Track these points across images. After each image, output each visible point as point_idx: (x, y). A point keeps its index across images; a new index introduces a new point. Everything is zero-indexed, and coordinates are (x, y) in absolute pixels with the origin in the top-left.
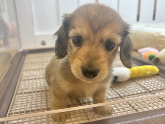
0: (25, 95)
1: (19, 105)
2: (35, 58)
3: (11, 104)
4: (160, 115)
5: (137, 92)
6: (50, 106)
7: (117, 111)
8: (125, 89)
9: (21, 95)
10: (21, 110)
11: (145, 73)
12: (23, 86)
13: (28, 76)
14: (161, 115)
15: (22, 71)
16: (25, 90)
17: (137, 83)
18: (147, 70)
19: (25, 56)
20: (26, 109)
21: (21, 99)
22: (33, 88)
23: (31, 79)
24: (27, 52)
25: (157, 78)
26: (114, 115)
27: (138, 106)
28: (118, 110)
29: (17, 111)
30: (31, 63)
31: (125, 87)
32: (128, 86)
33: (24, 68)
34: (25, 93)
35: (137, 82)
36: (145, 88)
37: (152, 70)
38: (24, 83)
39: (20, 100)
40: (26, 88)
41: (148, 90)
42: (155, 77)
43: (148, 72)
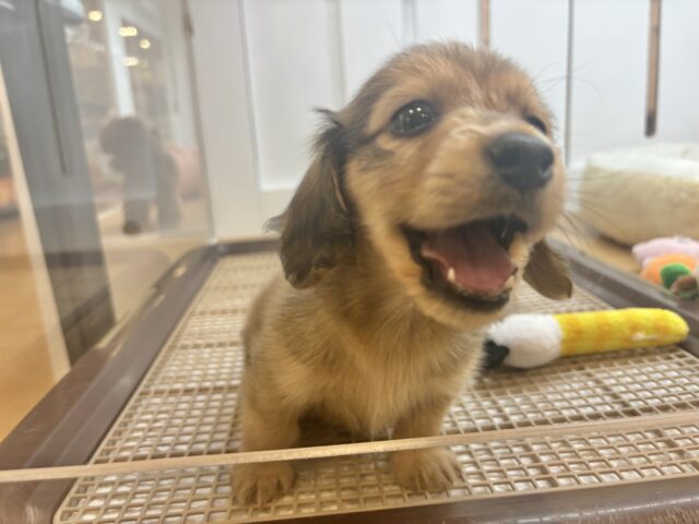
0: (171, 399)
1: (140, 434)
2: (244, 269)
3: (115, 427)
4: (626, 509)
5: (578, 411)
6: (236, 445)
7: (472, 481)
8: (534, 398)
9: (157, 400)
10: (138, 451)
11: (628, 340)
12: (174, 368)
13: (201, 335)
14: (630, 508)
15: (188, 314)
16: (176, 382)
17: (589, 375)
18: (635, 328)
19: (215, 261)
20: (156, 450)
21: (151, 413)
22: (204, 377)
23: (209, 346)
24: (222, 249)
25: (677, 359)
26: (456, 494)
27: (563, 464)
28: (481, 475)
29: (125, 454)
30: (226, 289)
31: (537, 390)
32: (551, 385)
33: (198, 305)
34: (173, 392)
35: (589, 370)
36: (615, 396)
37: (660, 329)
38: (180, 357)
39: (149, 417)
40: (183, 373)
41: (624, 404)
42: (672, 355)
43: (640, 336)
